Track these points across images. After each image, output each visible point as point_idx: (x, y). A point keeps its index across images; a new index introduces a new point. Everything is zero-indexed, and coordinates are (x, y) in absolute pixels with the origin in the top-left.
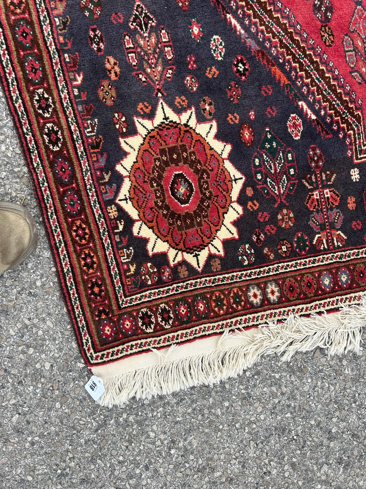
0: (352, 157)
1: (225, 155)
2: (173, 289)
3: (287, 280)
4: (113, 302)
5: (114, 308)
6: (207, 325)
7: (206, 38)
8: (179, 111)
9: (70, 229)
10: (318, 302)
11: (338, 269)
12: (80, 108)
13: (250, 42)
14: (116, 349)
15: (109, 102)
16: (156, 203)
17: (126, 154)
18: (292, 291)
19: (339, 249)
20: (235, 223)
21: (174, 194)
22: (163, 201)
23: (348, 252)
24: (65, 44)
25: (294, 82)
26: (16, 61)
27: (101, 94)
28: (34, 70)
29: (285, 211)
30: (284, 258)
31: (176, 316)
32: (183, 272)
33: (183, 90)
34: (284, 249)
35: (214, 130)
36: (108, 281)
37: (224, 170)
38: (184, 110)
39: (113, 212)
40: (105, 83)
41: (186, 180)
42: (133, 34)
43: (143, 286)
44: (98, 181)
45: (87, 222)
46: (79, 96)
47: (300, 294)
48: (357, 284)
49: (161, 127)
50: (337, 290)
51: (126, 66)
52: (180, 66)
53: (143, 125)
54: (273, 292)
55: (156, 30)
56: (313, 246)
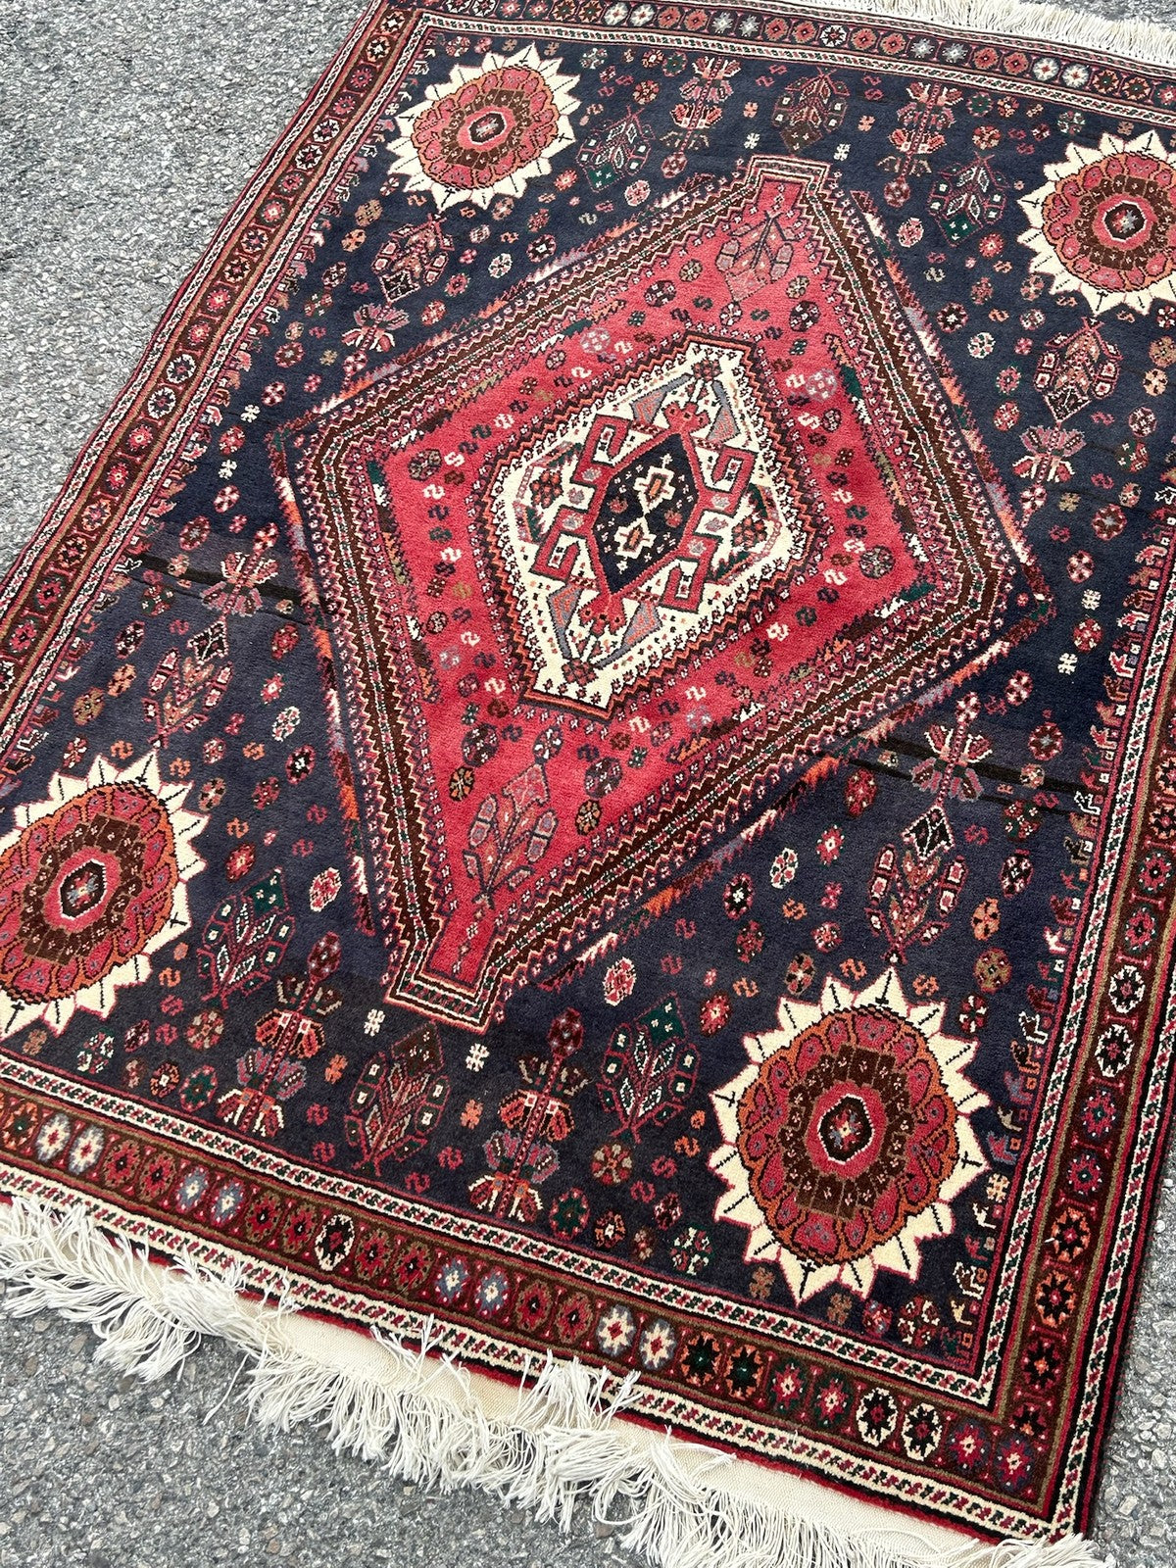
0: (386, 987)
1: (186, 876)
3: (127, 1143)
7: (279, 704)
8: (166, 778)
10: (148, 1221)
11: (228, 1177)
12: (39, 709)
13: (338, 738)
15: (81, 720)
16: (28, 888)
17: (47, 797)
18: (119, 1168)
19: (254, 1138)
20: (120, 991)
21: (64, 890)
22: (39, 892)
23: (269, 1156)
24: (88, 626)
25: (364, 823)
26: (11, 616)
27: (79, 703)
28: (24, 637)
29: (213, 1016)
30: (153, 1098)
33: (195, 754)
34: (164, 1081)
35: (198, 830)
37: (167, 898)
38: (176, 780)
40: (96, 693)
41: (100, 881)
42: (184, 654)
46: (50, 694)
47: (127, 1184)
48: (243, 1230)
49: (124, 787)
50: (199, 1218)
51: (141, 687)
52: (215, 722)
53: (102, 772)
54: (86, 1150)
55: (219, 664)
56: (213, 1106)
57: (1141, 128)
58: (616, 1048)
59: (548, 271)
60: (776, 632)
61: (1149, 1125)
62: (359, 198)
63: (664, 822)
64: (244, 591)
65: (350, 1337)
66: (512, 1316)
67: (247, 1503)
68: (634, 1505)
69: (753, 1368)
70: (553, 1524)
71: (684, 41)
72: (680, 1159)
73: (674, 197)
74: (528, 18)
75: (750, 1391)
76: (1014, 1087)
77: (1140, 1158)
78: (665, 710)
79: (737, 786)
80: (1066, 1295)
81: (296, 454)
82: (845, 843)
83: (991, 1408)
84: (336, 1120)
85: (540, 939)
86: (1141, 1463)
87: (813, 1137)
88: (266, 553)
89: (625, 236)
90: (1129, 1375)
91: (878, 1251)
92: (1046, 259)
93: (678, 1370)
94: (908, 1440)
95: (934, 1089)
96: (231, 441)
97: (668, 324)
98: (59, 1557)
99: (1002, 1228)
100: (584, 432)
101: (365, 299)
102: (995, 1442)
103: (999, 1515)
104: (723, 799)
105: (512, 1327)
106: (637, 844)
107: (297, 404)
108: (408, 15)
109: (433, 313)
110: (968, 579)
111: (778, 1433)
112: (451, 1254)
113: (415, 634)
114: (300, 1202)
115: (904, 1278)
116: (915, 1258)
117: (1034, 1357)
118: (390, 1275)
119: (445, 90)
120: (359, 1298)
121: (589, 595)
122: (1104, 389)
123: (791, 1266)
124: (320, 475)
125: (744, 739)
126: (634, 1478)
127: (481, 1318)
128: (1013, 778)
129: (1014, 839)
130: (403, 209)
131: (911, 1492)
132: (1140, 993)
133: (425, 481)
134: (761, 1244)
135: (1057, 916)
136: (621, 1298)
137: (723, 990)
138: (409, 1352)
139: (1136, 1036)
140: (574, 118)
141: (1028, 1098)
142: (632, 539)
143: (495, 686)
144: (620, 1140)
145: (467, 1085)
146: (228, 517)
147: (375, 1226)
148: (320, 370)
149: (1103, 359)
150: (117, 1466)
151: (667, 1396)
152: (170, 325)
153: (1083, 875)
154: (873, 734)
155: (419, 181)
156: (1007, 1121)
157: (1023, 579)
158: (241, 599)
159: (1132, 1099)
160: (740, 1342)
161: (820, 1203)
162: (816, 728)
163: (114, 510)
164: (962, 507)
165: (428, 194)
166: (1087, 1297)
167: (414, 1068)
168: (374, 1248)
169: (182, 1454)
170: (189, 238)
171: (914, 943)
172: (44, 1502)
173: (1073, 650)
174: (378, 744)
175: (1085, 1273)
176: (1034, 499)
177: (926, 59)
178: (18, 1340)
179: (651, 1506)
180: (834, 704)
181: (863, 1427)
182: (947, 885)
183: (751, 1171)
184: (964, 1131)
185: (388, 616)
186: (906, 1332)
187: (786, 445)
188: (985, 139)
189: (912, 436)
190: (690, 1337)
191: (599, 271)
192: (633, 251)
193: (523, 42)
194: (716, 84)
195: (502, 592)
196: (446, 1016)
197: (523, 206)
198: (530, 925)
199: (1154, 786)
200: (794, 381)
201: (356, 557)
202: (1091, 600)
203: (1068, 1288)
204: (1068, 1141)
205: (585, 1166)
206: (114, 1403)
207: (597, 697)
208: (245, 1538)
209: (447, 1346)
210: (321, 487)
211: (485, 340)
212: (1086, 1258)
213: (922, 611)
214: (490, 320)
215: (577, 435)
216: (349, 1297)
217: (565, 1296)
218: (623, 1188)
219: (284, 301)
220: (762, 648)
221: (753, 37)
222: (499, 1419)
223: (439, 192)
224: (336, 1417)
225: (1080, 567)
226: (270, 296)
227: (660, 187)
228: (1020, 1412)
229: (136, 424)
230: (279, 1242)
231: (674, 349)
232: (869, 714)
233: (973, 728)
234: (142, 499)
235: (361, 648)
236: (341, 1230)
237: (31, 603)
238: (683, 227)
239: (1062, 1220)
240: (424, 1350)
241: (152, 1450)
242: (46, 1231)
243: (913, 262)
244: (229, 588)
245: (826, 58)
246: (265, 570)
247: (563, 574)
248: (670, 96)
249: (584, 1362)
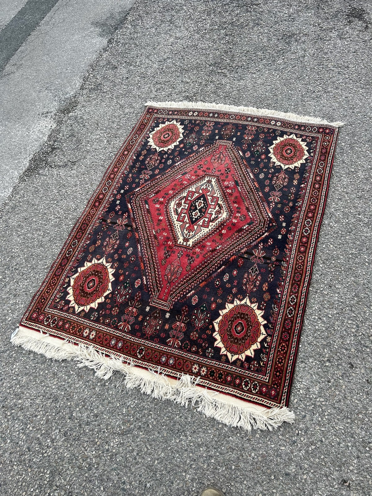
0: (150, 302)
1: (111, 281)
2: (64, 314)
3: (101, 333)
4: (44, 307)
5: (43, 309)
6: (63, 334)
7: (129, 247)
8: (107, 262)
9: (52, 279)
10: (105, 349)
11: (120, 340)
12: (82, 249)
13: (140, 254)
14: (31, 323)
15: (91, 251)
16: (81, 284)
17: (84, 266)
18: (99, 338)
19: (125, 332)
20: (99, 304)
21: (88, 284)
22: (83, 285)
23: (128, 335)
24: (91, 233)
25: (145, 270)
26: (77, 231)
27: (90, 248)
28: (79, 235)
29: (117, 308)
30: (105, 324)
31: (57, 323)
32: (71, 311)
33: (112, 257)
34: (107, 321)
35: (113, 272)
36: (48, 300)
37: (107, 285)
38: (109, 262)
39: (67, 280)
40: (93, 246)
41: (94, 282)
42: (110, 238)
43: (56, 308)
44: (71, 269)
45: (58, 279)
46: (84, 246)
47: (101, 341)
48: (123, 350)
49: (99, 264)
50: (115, 348)
51: (102, 244)
52: (116, 251)
53: (95, 261)
54: (93, 335)
55: (117, 240)
56: (117, 326)
57: (291, 133)
58: (194, 313)
59: (179, 163)
60: (223, 232)
61: (298, 326)
62: (142, 150)
63: (203, 269)
64: (122, 226)
65: (144, 371)
66: (176, 366)
67: (125, 403)
68: (200, 403)
69: (222, 375)
70: (184, 406)
71: (204, 119)
72: (207, 335)
73: (202, 148)
74: (174, 115)
75: (222, 380)
76: (271, 319)
77: (296, 333)
78: (203, 247)
79: (217, 261)
80: (282, 360)
81: (131, 199)
82: (238, 272)
83: (268, 382)
84: (140, 328)
85: (179, 292)
86: (298, 392)
87: (233, 330)
88: (126, 218)
89: (193, 156)
90: (295, 375)
91: (246, 352)
92: (274, 159)
93: (208, 376)
94: (252, 389)
95: (256, 320)
96: (119, 197)
97: (202, 173)
98: (88, 415)
99: (270, 347)
100: (186, 194)
101: (144, 169)
102: (269, 389)
103: (270, 403)
104: (214, 264)
105: (175, 368)
106: (198, 273)
107: (131, 189)
108: (151, 114)
109: (157, 171)
110: (260, 221)
111: (227, 388)
112: (163, 354)
113: (154, 233)
114: (134, 344)
115: (251, 357)
116: (253, 353)
117: (277, 372)
118: (152, 358)
119: (158, 129)
120: (146, 363)
121: (187, 225)
122: (285, 184)
123: (229, 355)
124: (136, 203)
125: (218, 252)
126: (200, 397)
127: (169, 366)
128: (270, 259)
129: (271, 271)
130: (151, 152)
131: (253, 399)
132: (295, 301)
133: (156, 204)
134: (223, 351)
135: (279, 286)
136: (196, 362)
137: (215, 301)
138: (155, 373)
139: (295, 309)
140: (183, 134)
141: (274, 321)
142: (196, 214)
143: (170, 243)
144: (196, 331)
145: (166, 321)
146: (118, 211)
147: (149, 349)
148: (135, 183)
149: (285, 178)
150: (100, 397)
151: (206, 381)
152: (106, 175)
153: (284, 278)
154: (243, 251)
155: (154, 146)
156: (270, 326)
157: (271, 221)
158: (121, 227)
159: (294, 321)
160: (220, 370)
161: (235, 343)
162: (232, 250)
163: (96, 210)
164: (259, 207)
165: (155, 149)
166: (286, 360)
167: (156, 318)
168: (149, 353)
169: (112, 394)
170: (110, 158)
171: (252, 291)
172: (86, 404)
173: (281, 234)
174: (148, 255)
175: (286, 356)
176: (272, 205)
177: (250, 121)
178: (80, 372)
179: (203, 403)
180: (235, 245)
181: (244, 386)
182: (258, 280)
183: (221, 337)
184: (262, 328)
185: (149, 230)
186: (252, 368)
187: (225, 196)
188: (262, 136)
189: (249, 194)
190: (210, 369)
191: (188, 163)
192: (195, 159)
193: (173, 119)
194: (210, 127)
195: (171, 225)
196: (162, 307)
197: (173, 151)
198: (177, 289)
199: (297, 260)
200: (226, 183)
201: (143, 219)
202: (284, 224)
203: (283, 358)
204: (282, 330)
205: (189, 336)
206: (99, 384)
207: (189, 245)
208: (124, 410)
209: (163, 372)
210: (136, 205)
211: (167, 177)
212: (286, 353)
213: (252, 227)
214: (168, 173)
215: (185, 194)
216: (144, 363)
217: (185, 362)
218: (196, 340)
219: (128, 170)
220: (221, 235)
221: (217, 117)
222: (173, 386)
223: (157, 148)
224: (142, 386)
225: (282, 218)
226: (126, 169)
227: (200, 146)
228: (274, 383)
229: (100, 194)
230: (130, 352)
231: (203, 178)
232: (242, 247)
233: (262, 249)
234: (102, 208)
235: (144, 236)
236: (142, 350)
237: (81, 229)
238: (204, 154)
239: (281, 345)
240: (159, 373)
241: (106, 393)
242: (85, 351)
243: (248, 160)
244: (119, 225)
245: (231, 121)
246: (125, 222)
247: (183, 221)
248: (201, 129)
249: (189, 375)
